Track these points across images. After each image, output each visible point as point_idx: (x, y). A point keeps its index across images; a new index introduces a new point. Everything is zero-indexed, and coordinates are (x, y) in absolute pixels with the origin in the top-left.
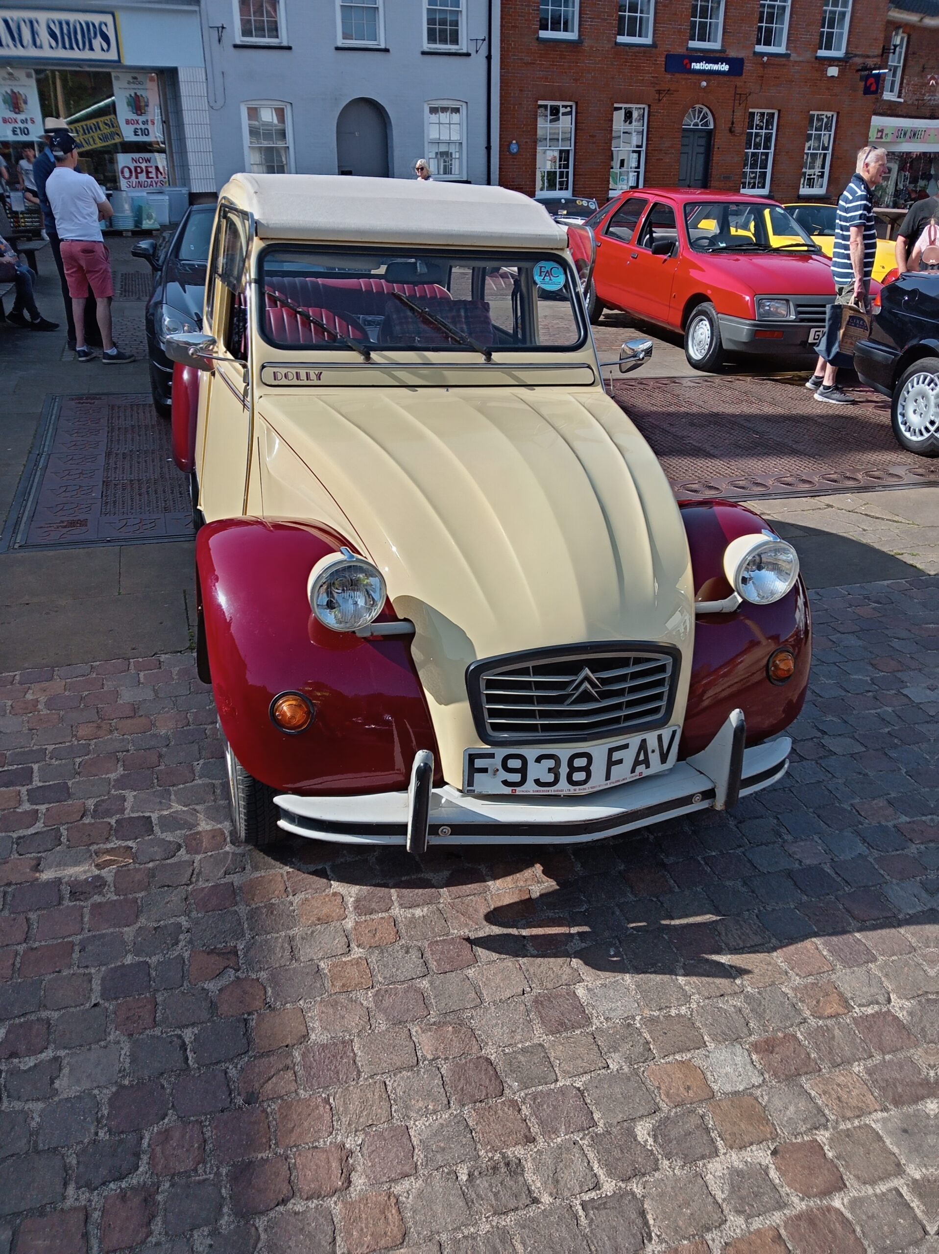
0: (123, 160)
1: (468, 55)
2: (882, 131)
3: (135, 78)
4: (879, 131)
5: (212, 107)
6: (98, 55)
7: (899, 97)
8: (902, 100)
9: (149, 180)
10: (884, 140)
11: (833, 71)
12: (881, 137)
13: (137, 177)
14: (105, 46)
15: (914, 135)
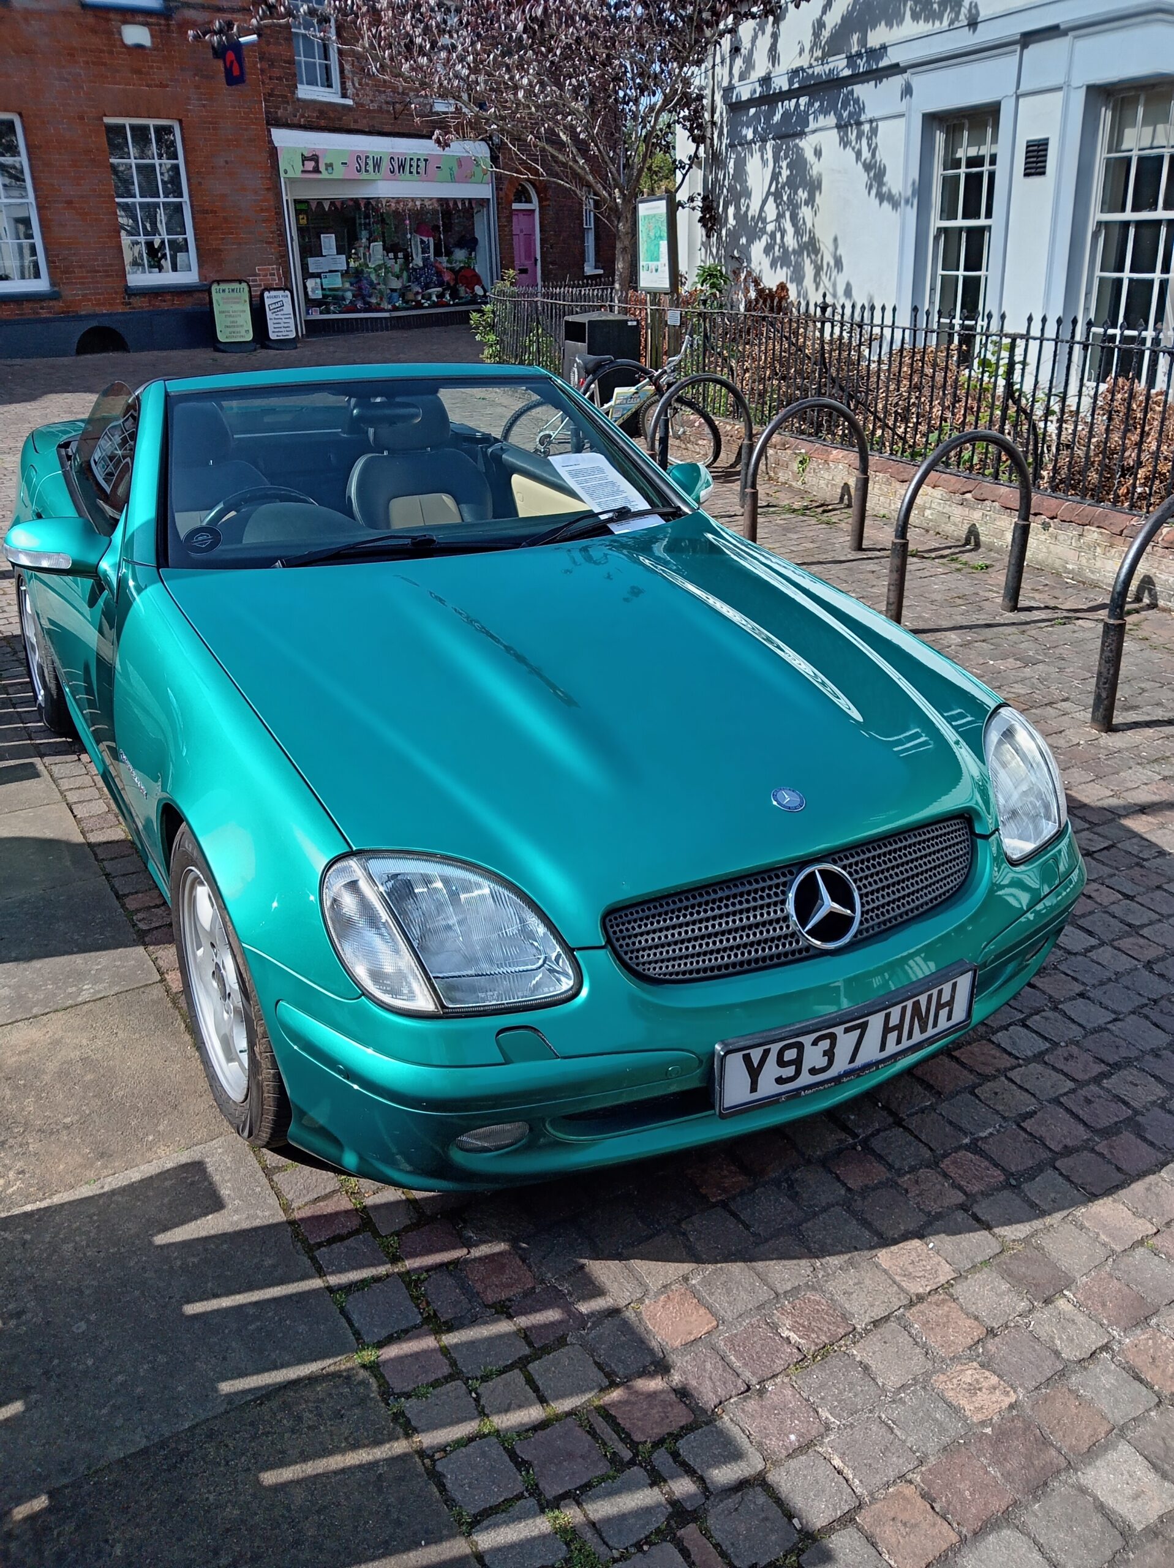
2: (315, 158)
4: (304, 159)
7: (344, 96)
8: (350, 102)
10: (324, 175)
11: (136, 35)
12: (316, 170)
15: (402, 166)
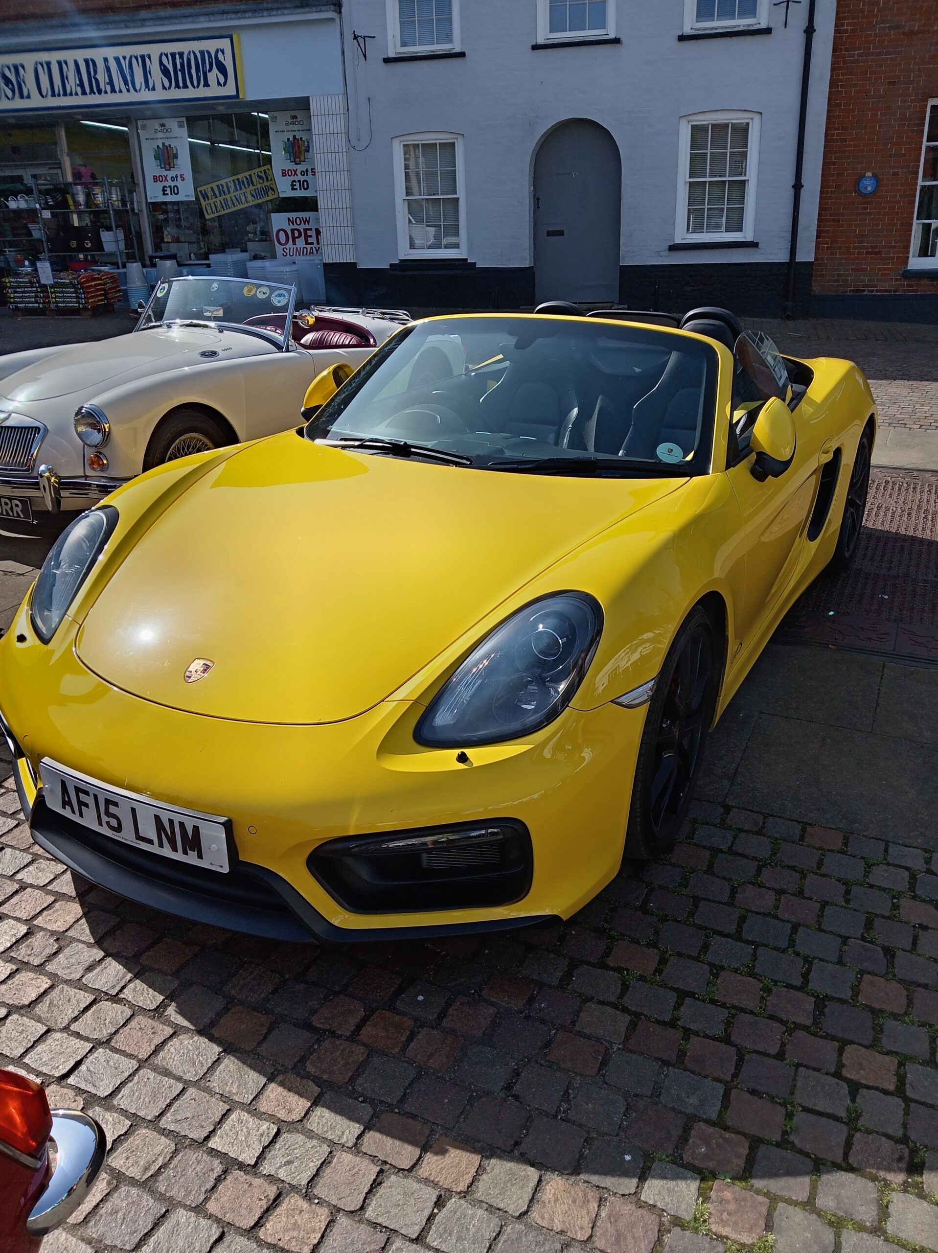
0: (279, 221)
1: (768, 31)
3: (294, 117)
5: (354, 148)
6: (214, 91)
9: (309, 247)
13: (294, 243)
14: (222, 79)
